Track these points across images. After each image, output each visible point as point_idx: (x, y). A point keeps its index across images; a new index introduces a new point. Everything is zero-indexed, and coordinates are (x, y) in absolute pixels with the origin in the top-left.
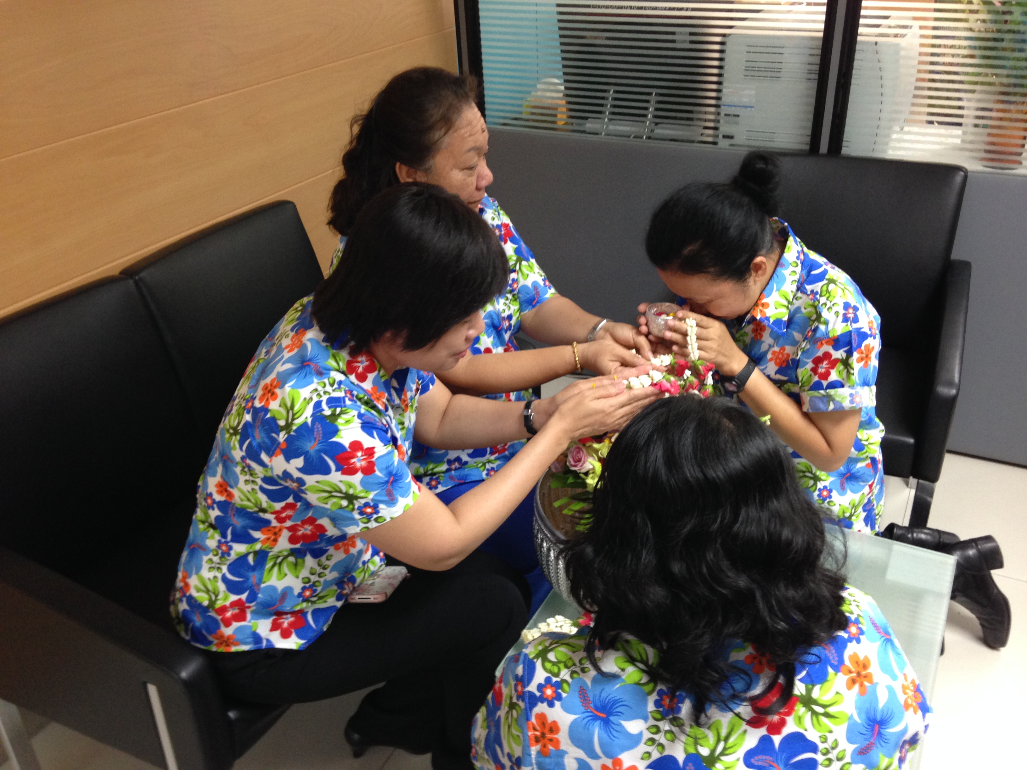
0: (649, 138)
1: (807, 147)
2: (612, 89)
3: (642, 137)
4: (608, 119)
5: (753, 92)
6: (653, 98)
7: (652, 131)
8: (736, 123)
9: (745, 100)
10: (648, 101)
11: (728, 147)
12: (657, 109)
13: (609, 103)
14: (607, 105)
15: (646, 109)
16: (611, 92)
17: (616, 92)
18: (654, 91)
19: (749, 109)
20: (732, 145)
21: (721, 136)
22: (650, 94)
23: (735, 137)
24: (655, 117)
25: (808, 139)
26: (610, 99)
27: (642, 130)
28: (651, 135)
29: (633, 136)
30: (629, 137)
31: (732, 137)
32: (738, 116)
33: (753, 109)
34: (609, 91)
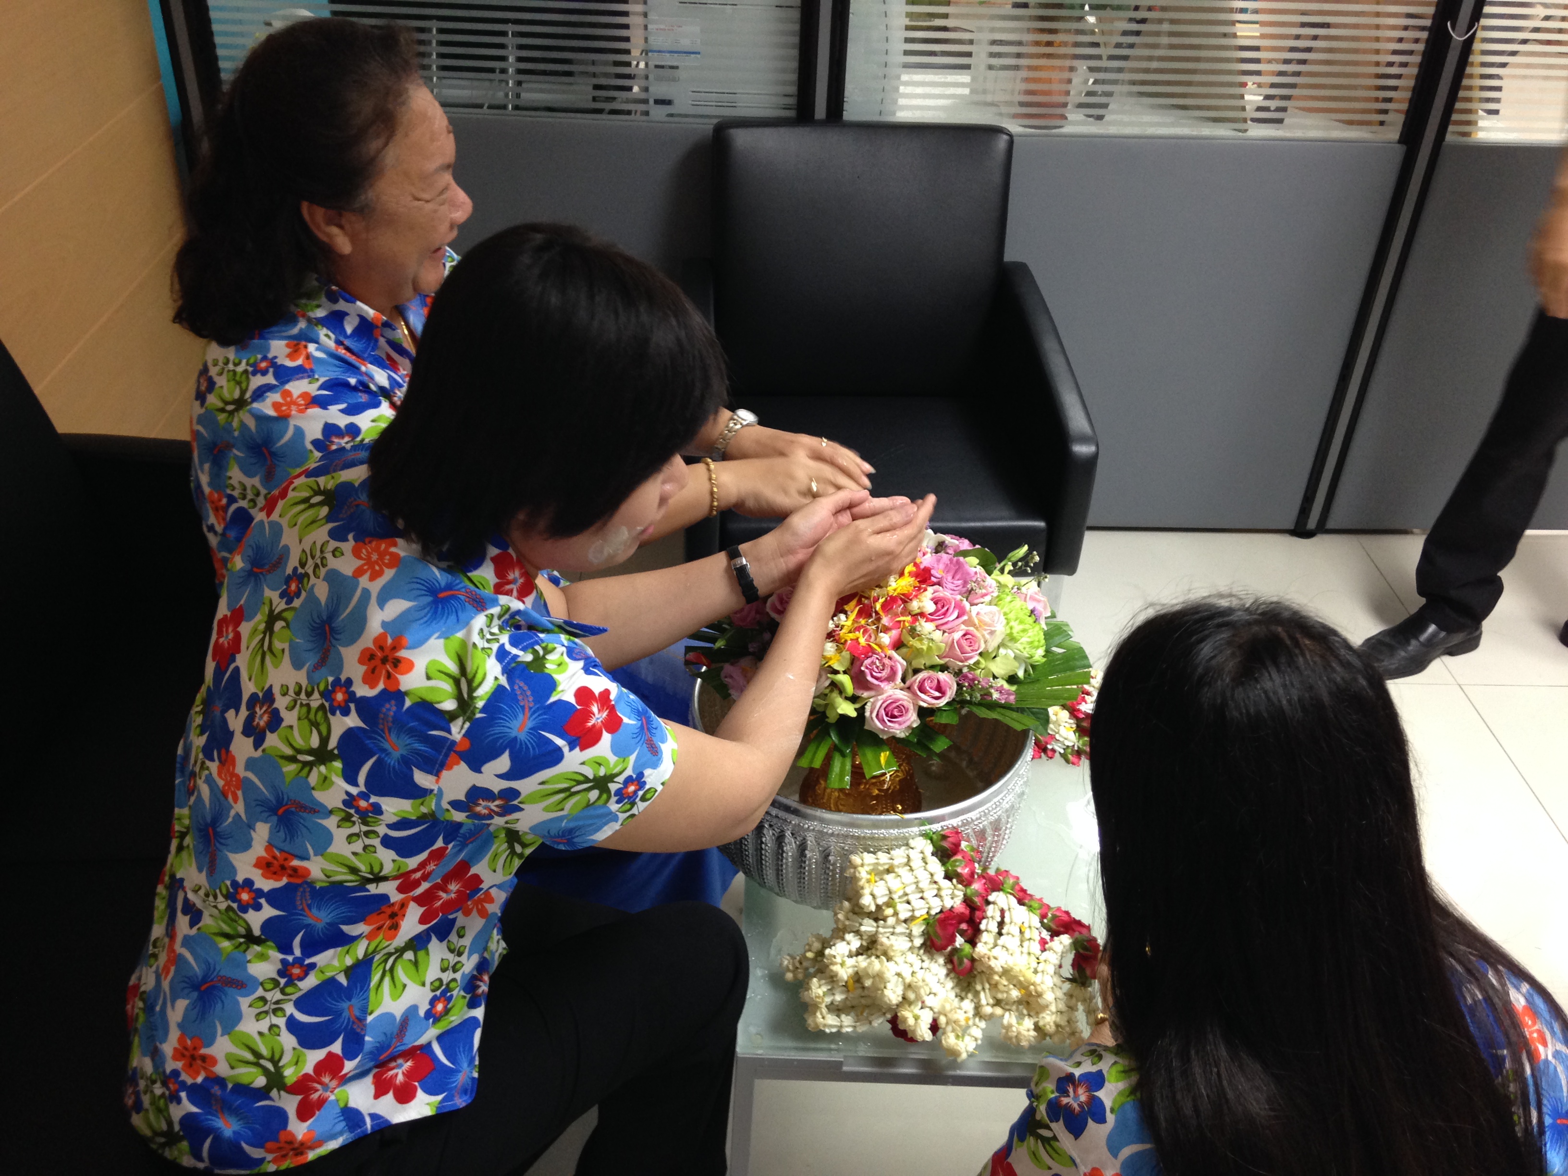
0: (516, 108)
1: (792, 114)
2: (434, 25)
3: (505, 107)
4: (438, 78)
5: (697, 29)
6: (510, 40)
7: (518, 96)
8: (675, 80)
9: (685, 43)
10: (502, 46)
11: (667, 119)
12: (520, 59)
13: (434, 49)
14: (430, 55)
15: (503, 59)
16: (434, 31)
17: (441, 31)
18: (510, 28)
19: (693, 56)
20: (671, 115)
21: (651, 102)
22: (504, 34)
23: (676, 102)
24: (519, 72)
25: (792, 101)
26: (434, 42)
27: (501, 94)
28: (517, 102)
29: (485, 107)
30: (480, 106)
31: (668, 102)
32: (677, 67)
33: (698, 56)
34: (429, 30)
